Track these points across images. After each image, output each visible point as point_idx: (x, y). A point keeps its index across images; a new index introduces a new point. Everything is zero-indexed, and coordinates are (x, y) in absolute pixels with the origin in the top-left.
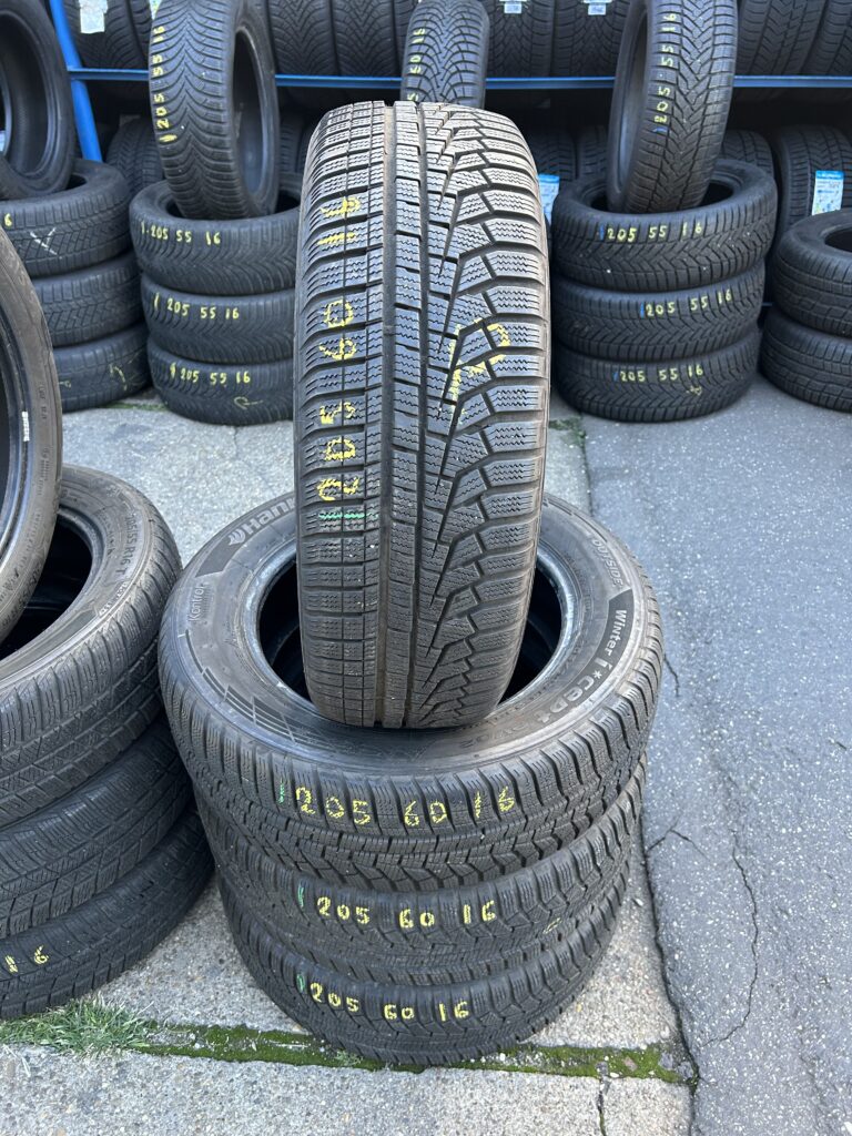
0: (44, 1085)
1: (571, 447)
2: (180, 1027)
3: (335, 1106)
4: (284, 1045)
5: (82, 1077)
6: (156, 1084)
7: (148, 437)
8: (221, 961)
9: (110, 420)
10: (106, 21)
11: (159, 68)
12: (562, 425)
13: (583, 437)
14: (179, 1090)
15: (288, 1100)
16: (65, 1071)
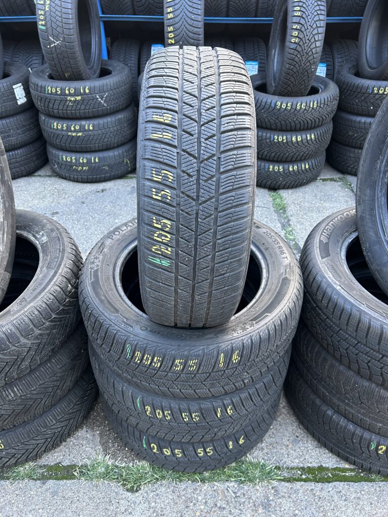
0: (243, 500)
1: (346, 190)
2: (292, 469)
3: (382, 499)
4: (344, 474)
5: (258, 494)
6: (295, 496)
8: (297, 437)
9: (126, 185)
11: (171, 14)
12: (338, 180)
13: (350, 185)
14: (306, 498)
15: (359, 498)
16: (249, 492)
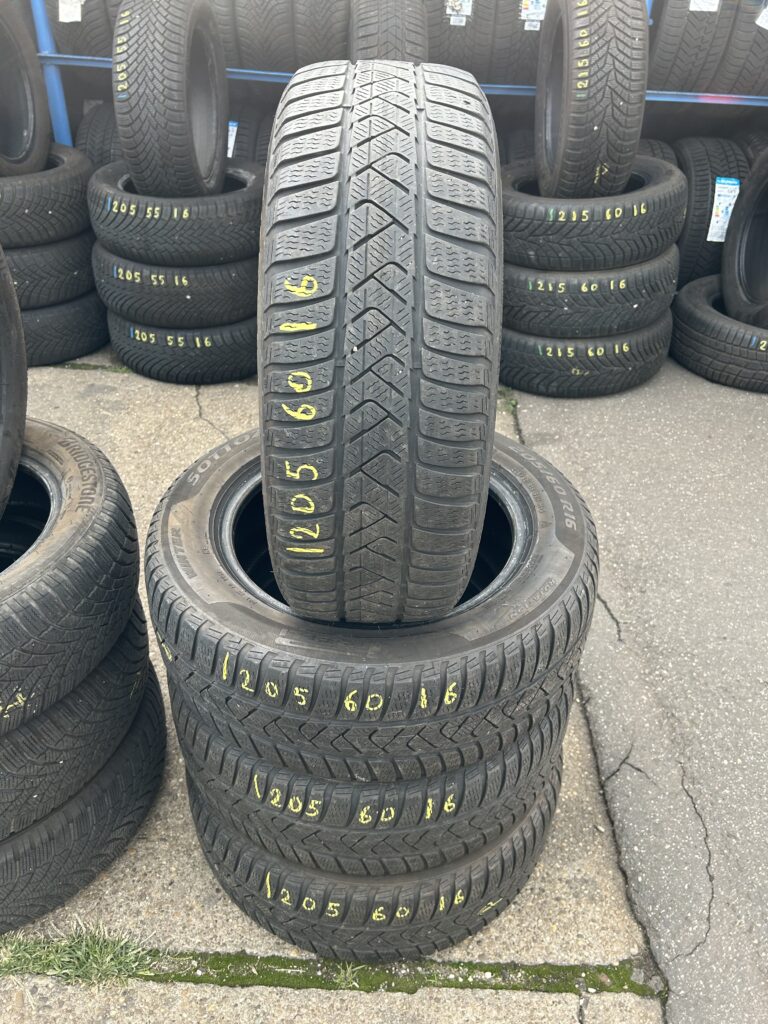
7: (114, 397)
10: (83, 11)
